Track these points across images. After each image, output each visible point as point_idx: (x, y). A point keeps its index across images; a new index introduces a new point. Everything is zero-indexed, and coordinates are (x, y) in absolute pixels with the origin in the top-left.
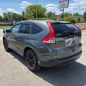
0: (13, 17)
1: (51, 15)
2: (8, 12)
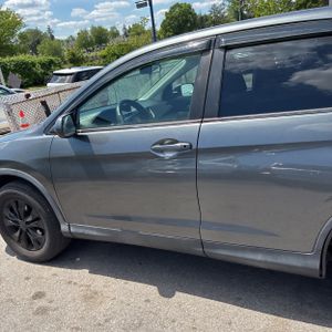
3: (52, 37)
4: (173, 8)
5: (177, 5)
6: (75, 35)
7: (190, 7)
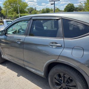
1: (32, 11)
3: (36, 10)
4: (68, 5)
5: (70, 4)
6: (42, 10)
7: (73, 5)
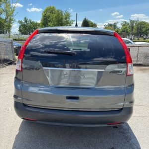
0: (138, 28)
2: (131, 21)
